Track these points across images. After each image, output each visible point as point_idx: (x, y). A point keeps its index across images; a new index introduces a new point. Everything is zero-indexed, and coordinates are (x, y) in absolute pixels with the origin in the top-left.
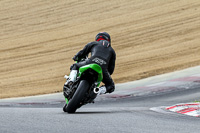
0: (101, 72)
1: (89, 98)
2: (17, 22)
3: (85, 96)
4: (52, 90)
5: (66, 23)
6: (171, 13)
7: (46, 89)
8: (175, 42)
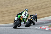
4: (10, 22)
5: (14, 5)
6: (41, 3)
7: (9, 22)
8: (42, 11)
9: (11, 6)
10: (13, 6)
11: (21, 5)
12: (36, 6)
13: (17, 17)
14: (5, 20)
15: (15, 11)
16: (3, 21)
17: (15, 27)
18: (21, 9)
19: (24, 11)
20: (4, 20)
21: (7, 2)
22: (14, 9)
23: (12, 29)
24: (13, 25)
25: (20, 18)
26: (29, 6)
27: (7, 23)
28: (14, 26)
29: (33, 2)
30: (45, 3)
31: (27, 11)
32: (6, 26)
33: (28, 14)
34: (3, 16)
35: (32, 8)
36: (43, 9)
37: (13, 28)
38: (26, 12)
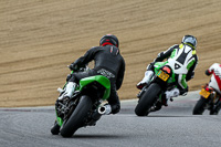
0: (108, 87)
1: (90, 120)
2: (98, 19)
3: (87, 116)
5: (152, 21)
9: (137, 24)
15: (157, 47)
19: (177, 47)
22: (153, 35)
25: (159, 75)
33: (195, 56)
38: (188, 49)
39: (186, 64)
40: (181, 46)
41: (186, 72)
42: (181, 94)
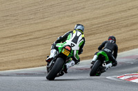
2: (15, 18)
4: (38, 64)
5: (48, 19)
6: (120, 12)
7: (34, 64)
8: (124, 32)
10: (46, 19)
11: (68, 16)
12: (107, 19)
13: (55, 50)
14: (25, 57)
15: (51, 35)
16: (19, 61)
17: (51, 77)
18: (66, 27)
20: (21, 58)
21: (29, 9)
23: (44, 82)
24: (46, 71)
25: (63, 52)
26: (88, 20)
27: (31, 65)
28: (47, 74)
29: (99, 8)
30: (131, 11)
31: (82, 31)
32: (26, 74)
34: (19, 47)
35: (96, 24)
36: (127, 26)
37: (45, 78)
39: (78, 44)
40: (74, 32)
41: (78, 49)
42: (76, 64)
